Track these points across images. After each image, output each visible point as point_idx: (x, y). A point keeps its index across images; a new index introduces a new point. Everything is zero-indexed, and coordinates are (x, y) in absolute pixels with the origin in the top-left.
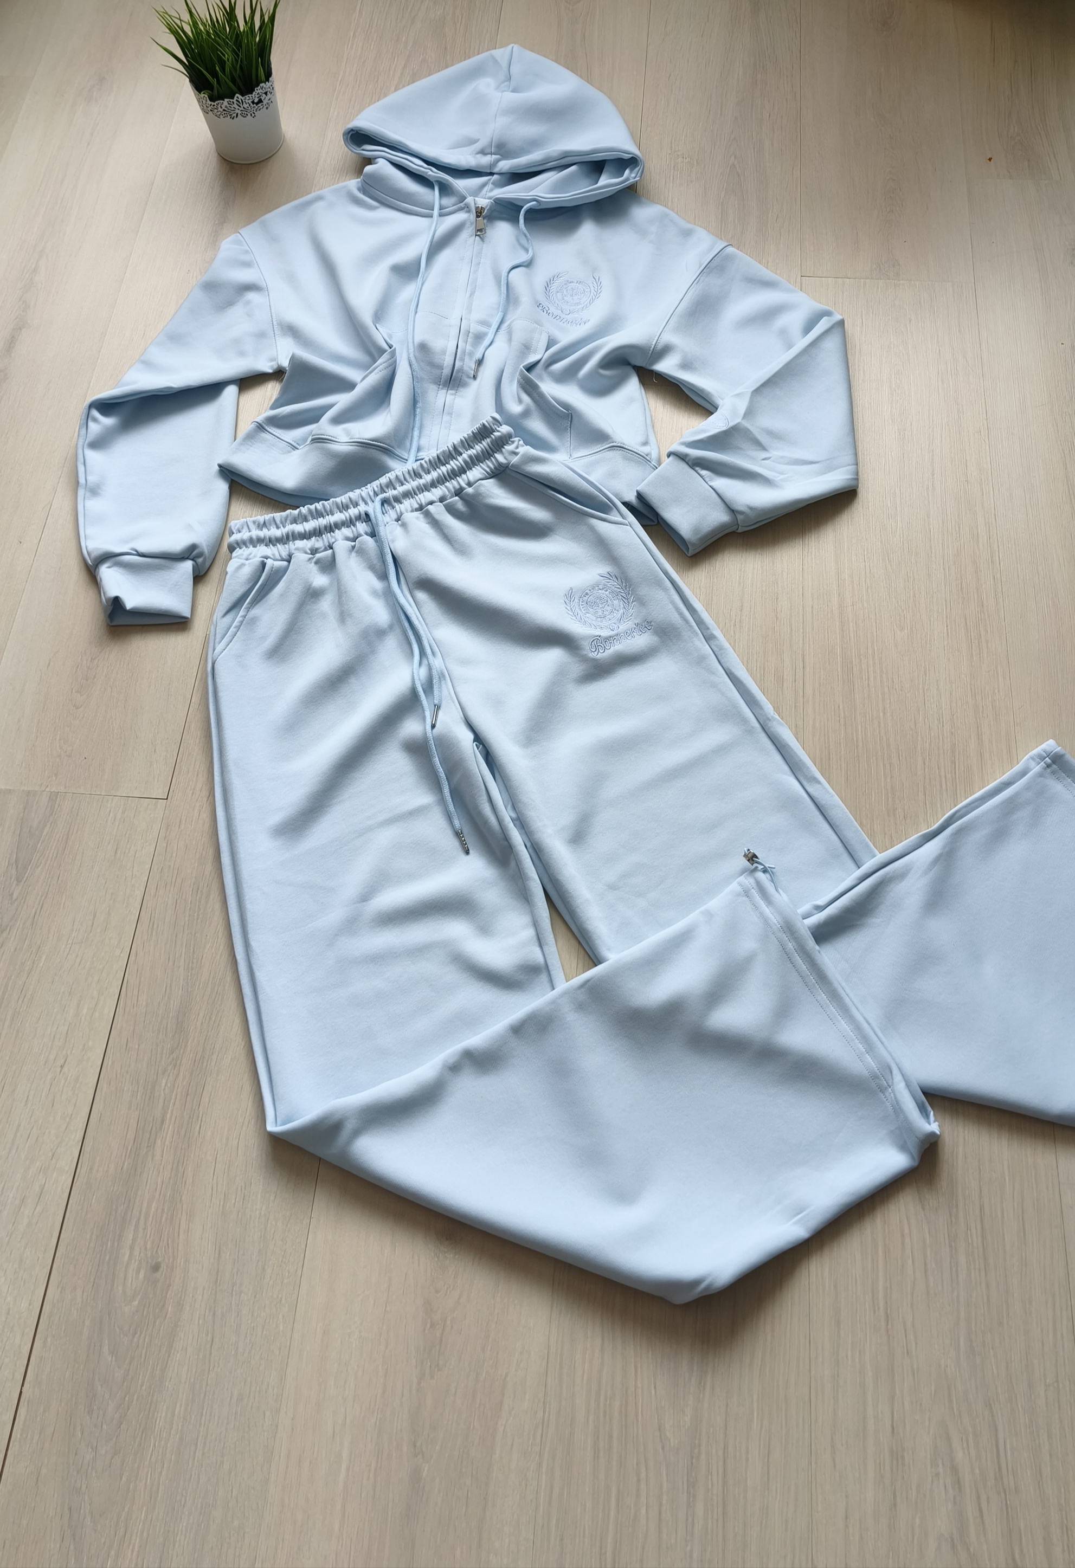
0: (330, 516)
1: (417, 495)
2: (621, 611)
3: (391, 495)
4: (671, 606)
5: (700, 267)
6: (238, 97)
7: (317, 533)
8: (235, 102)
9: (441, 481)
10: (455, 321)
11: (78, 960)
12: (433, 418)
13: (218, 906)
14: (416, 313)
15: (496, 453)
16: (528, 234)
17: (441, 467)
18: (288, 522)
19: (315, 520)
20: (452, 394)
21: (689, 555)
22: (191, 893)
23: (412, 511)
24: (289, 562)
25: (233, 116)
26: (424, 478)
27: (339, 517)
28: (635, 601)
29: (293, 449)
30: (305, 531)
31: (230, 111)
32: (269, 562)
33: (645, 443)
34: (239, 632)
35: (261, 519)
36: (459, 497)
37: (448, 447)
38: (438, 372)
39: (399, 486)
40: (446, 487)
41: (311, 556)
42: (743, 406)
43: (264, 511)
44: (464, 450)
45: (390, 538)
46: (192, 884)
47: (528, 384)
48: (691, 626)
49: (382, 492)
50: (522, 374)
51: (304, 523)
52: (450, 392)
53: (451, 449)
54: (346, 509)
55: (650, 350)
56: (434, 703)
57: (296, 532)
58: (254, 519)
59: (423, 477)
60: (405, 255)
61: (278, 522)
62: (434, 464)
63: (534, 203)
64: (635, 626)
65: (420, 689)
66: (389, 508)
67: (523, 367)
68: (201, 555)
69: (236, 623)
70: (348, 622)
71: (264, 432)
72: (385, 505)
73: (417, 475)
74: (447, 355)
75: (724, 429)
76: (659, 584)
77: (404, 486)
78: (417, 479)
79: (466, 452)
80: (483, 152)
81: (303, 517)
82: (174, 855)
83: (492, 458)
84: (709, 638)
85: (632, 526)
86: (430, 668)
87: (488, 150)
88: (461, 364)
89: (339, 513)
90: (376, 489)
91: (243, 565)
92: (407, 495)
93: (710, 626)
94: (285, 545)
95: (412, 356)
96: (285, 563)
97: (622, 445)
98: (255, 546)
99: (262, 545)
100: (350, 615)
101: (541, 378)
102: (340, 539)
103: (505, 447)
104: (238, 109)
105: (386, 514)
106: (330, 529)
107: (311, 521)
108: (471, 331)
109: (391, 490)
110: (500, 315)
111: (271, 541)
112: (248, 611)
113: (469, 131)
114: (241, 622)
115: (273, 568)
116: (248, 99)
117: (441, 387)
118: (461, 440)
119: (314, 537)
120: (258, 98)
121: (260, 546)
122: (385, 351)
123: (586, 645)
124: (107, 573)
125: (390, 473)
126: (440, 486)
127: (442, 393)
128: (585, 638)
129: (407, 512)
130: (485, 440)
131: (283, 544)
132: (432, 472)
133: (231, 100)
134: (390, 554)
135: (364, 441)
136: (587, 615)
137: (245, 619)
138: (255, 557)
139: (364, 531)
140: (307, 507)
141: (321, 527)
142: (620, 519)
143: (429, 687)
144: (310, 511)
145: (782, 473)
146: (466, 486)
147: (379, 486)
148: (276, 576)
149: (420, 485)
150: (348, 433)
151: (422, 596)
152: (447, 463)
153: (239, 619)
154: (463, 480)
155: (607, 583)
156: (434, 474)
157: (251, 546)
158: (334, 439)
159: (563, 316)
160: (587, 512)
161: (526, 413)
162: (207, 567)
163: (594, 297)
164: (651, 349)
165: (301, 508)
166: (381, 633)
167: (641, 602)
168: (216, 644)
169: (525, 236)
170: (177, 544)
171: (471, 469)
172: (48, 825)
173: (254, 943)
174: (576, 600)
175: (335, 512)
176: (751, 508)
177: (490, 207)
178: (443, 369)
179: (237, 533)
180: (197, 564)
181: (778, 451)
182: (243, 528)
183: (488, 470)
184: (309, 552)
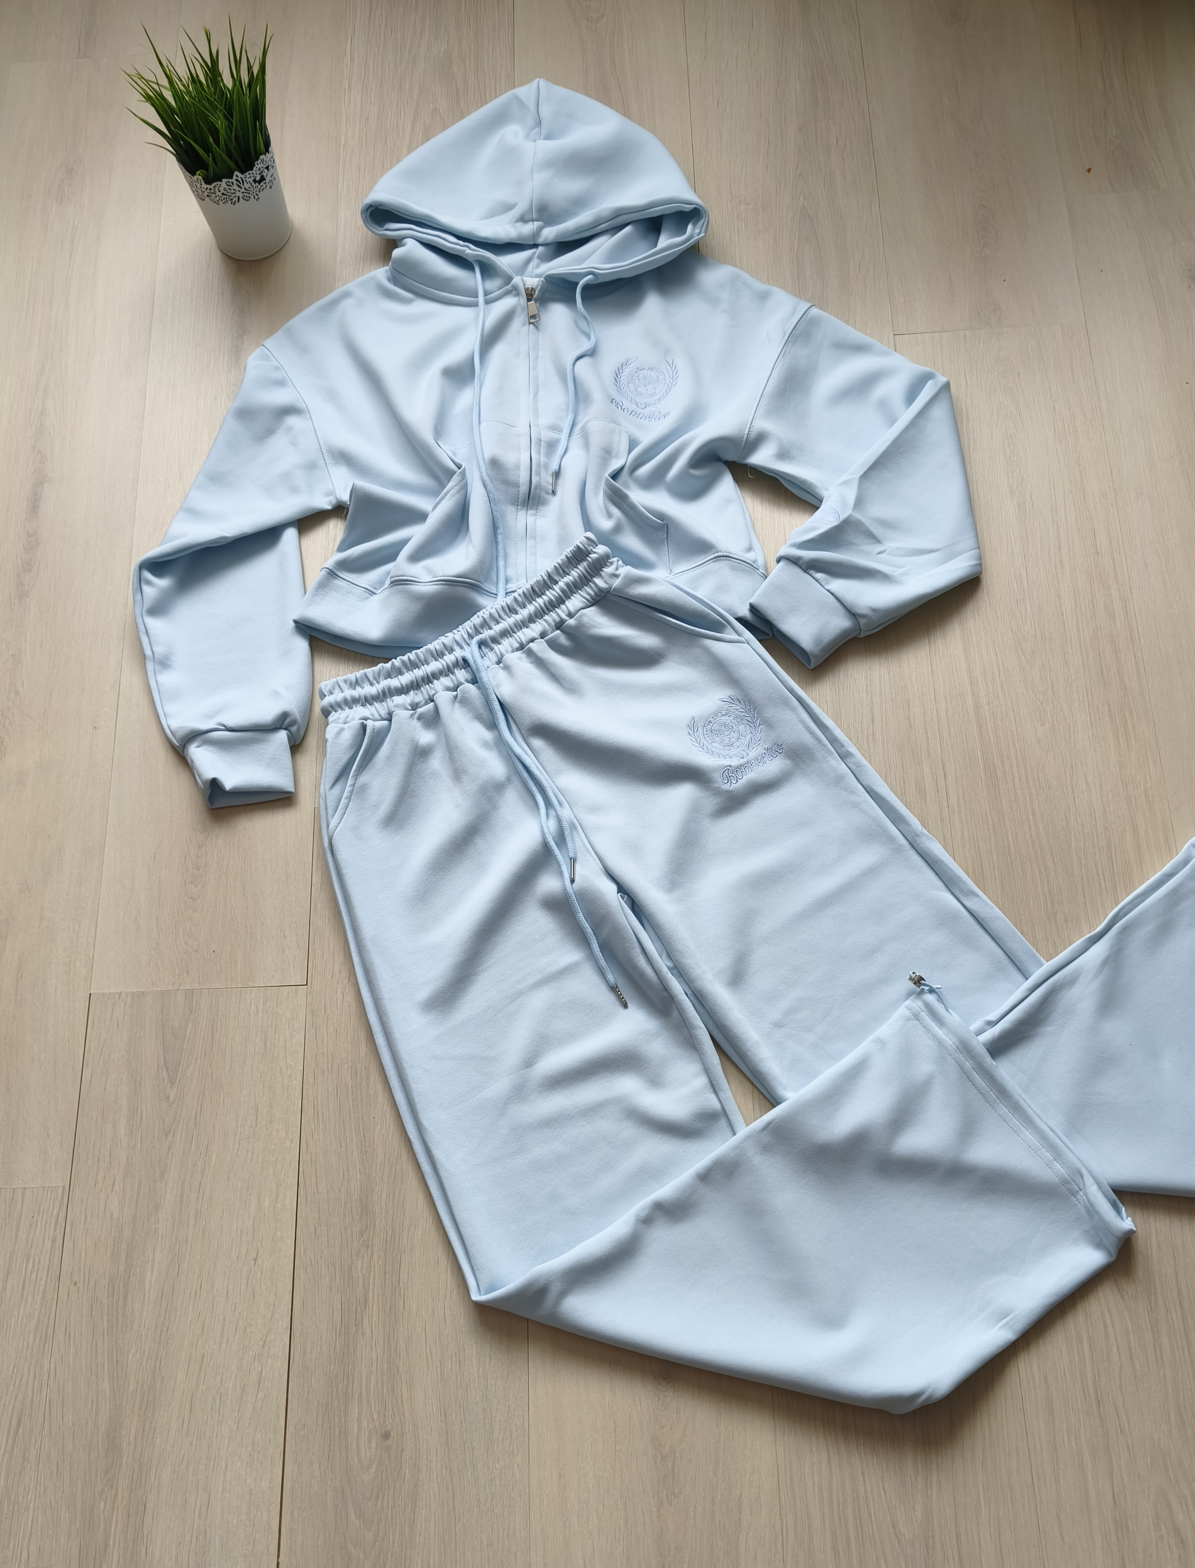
0: (425, 665)
1: (516, 633)
2: (749, 737)
3: (487, 636)
4: (800, 726)
5: (784, 335)
6: (237, 176)
7: (415, 686)
8: (235, 182)
9: (539, 614)
10: (523, 428)
11: (250, 1155)
12: (516, 544)
13: (380, 1087)
14: (480, 423)
15: (594, 577)
16: (588, 316)
17: (537, 599)
18: (382, 677)
19: (410, 672)
20: (533, 515)
21: (811, 668)
22: (350, 1077)
23: (513, 651)
24: (390, 720)
25: (234, 201)
26: (521, 614)
27: (434, 666)
28: (762, 725)
29: (370, 595)
30: (402, 685)
31: (229, 194)
32: (370, 724)
33: (750, 549)
34: (351, 803)
35: (352, 676)
36: (560, 630)
37: (541, 576)
38: (512, 491)
39: (495, 625)
40: (545, 620)
41: (412, 712)
42: (851, 495)
43: (351, 668)
44: (560, 578)
45: (494, 683)
46: (349, 1068)
47: (616, 495)
48: (824, 745)
49: (478, 633)
50: (608, 484)
51: (399, 676)
52: (530, 512)
53: (546, 578)
54: (441, 656)
55: (743, 441)
56: (569, 855)
57: (392, 687)
58: (345, 677)
59: (519, 612)
60: (455, 354)
61: (371, 678)
62: (529, 597)
63: (590, 277)
64: (765, 751)
65: (552, 843)
66: (487, 650)
67: (609, 475)
68: (294, 722)
69: (346, 794)
70: (464, 780)
71: (336, 579)
72: (483, 648)
73: (511, 610)
74: (521, 470)
75: (836, 523)
76: (786, 703)
77: (500, 624)
78: (513, 615)
79: (562, 580)
80: (523, 219)
81: (398, 670)
82: (326, 1041)
83: (590, 583)
84: (844, 756)
85: (750, 643)
86: (559, 820)
87: (528, 217)
88: (538, 478)
89: (434, 661)
90: (470, 631)
91: (342, 730)
92: (505, 634)
93: (845, 744)
94: (383, 703)
95: (484, 474)
96: (386, 723)
97: (728, 554)
98: (350, 708)
99: (358, 705)
100: (465, 772)
101: (628, 487)
102: (440, 690)
103: (604, 569)
104: (239, 191)
105: (484, 658)
106: (428, 679)
107: (406, 673)
108: (542, 439)
109: (487, 630)
110: (571, 416)
111: (367, 701)
112: (356, 778)
113: (504, 194)
114: (352, 792)
115: (374, 729)
116: (249, 177)
117: (519, 507)
118: (555, 567)
119: (412, 691)
120: (260, 174)
121: (356, 707)
122: (454, 473)
123: (717, 776)
124: (198, 753)
125: (481, 612)
126: (539, 621)
127: (522, 514)
128: (716, 769)
129: (508, 653)
130: (581, 564)
131: (381, 702)
132: (528, 605)
133: (230, 180)
134: (497, 701)
135: (449, 578)
136: (714, 744)
137: (355, 788)
138: (353, 719)
139: (464, 679)
140: (400, 659)
141: (418, 679)
142: (735, 637)
143: (561, 838)
144: (403, 662)
145: (900, 567)
146: (567, 618)
147: (473, 627)
148: (379, 737)
149: (517, 621)
150: (429, 571)
151: (538, 743)
152: (543, 595)
153: (348, 789)
154: (563, 611)
155: (729, 708)
156: (531, 608)
157: (347, 708)
158: (416, 579)
159: (639, 411)
160: (699, 633)
161: (618, 529)
162: (303, 735)
163: (670, 385)
164: (744, 439)
165: (393, 660)
166: (499, 787)
167: (769, 724)
168: (330, 819)
169: (585, 318)
170: (267, 713)
171: (570, 598)
172: (190, 1025)
173: (425, 1122)
174: (700, 730)
175: (430, 661)
176: (874, 610)
177: (542, 287)
178: (519, 487)
179: (329, 695)
180: (291, 733)
181: (894, 542)
182: (334, 689)
183: (588, 597)
184: (410, 707)
